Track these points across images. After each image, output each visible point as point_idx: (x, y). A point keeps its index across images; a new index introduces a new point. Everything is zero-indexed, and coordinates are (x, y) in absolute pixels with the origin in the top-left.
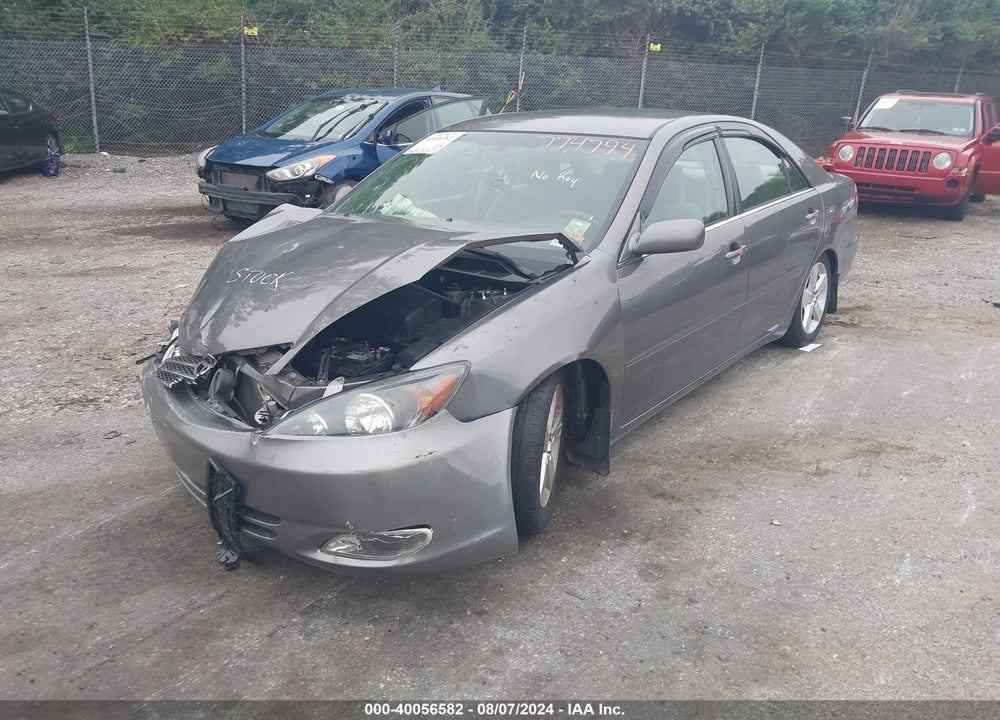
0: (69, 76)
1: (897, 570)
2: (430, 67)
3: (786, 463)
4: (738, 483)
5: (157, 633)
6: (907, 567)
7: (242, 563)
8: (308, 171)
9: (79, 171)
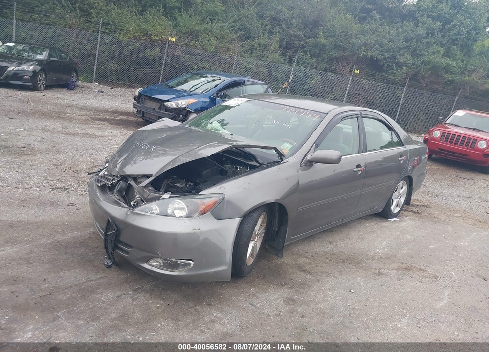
0: (88, 47)
1: (401, 321)
2: (250, 66)
3: (365, 267)
4: (341, 272)
5: (71, 287)
6: (406, 320)
7: (113, 266)
8: (183, 105)
9: (83, 90)
